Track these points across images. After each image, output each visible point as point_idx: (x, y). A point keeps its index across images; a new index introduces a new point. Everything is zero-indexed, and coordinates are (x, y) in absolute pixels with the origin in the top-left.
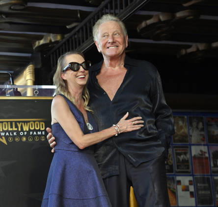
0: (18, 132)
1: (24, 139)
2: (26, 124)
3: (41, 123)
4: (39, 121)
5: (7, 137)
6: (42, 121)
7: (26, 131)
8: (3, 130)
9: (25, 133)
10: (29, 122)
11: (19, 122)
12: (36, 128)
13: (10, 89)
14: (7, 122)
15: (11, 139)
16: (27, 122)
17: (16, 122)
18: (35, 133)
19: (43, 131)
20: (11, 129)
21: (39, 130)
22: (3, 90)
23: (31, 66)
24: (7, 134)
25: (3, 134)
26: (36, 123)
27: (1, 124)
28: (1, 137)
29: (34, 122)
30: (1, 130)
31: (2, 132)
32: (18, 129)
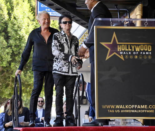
0: (132, 52)
1: (136, 57)
2: (138, 46)
3: (149, 46)
4: (148, 45)
6: (149, 45)
7: (138, 51)
8: (121, 50)
9: (137, 53)
10: (140, 45)
11: (133, 45)
12: (145, 50)
13: (127, 21)
14: (125, 45)
15: (127, 57)
16: (139, 45)
17: (131, 45)
18: (144, 53)
19: (150, 52)
20: (127, 50)
21: (147, 51)
22: (123, 22)
23: (140, 5)
24: (124, 53)
25: (121, 53)
26: (145, 46)
27: (120, 46)
28: (120, 55)
29: (144, 45)
30: (120, 50)
31: (121, 52)
32: (132, 50)
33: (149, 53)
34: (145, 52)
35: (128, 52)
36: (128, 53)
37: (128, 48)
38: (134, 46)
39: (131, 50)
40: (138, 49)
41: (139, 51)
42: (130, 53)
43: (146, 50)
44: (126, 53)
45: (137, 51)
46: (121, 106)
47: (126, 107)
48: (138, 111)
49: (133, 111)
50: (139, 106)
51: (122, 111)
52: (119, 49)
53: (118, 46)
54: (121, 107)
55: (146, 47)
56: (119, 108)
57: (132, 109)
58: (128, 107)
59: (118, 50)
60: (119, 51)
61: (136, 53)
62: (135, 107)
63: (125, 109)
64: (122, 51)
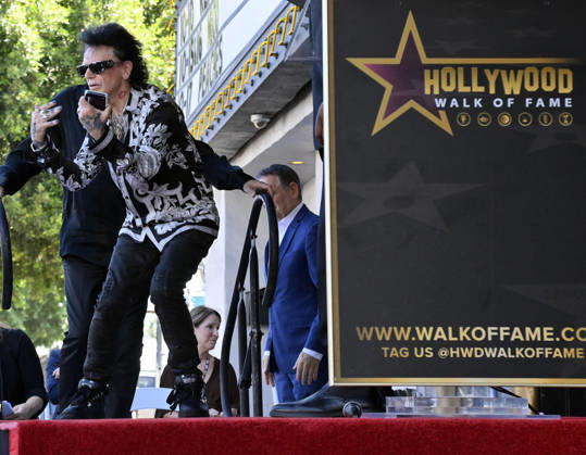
0: (487, 98)
1: (506, 120)
2: (512, 72)
3: (562, 72)
4: (556, 67)
5: (452, 114)
6: (565, 66)
7: (512, 95)
8: (440, 89)
9: (510, 102)
11: (492, 67)
12: (546, 88)
14: (455, 67)
15: (463, 119)
16: (516, 68)
17: (481, 68)
19: (567, 95)
20: (467, 89)
21: (555, 94)
25: (440, 103)
26: (544, 72)
27: (436, 72)
28: (435, 111)
29: (540, 67)
30: (436, 92)
31: (438, 97)
32: (487, 89)
33: (562, 102)
34: (546, 96)
35: (471, 97)
36: (470, 102)
37: (468, 83)
38: (496, 72)
39: (482, 89)
40: (512, 87)
41: (517, 92)
42: (477, 103)
43: (551, 89)
44: (460, 103)
45: (508, 92)
46: (440, 329)
47: (463, 333)
48: (513, 353)
49: (490, 353)
50: (517, 329)
51: (443, 353)
52: (432, 87)
53: (427, 73)
54: (440, 334)
55: (548, 75)
56: (428, 338)
57: (485, 344)
58: (469, 333)
59: (428, 92)
60: (432, 96)
61: (505, 103)
62: (502, 334)
63: (455, 345)
64: (442, 94)
